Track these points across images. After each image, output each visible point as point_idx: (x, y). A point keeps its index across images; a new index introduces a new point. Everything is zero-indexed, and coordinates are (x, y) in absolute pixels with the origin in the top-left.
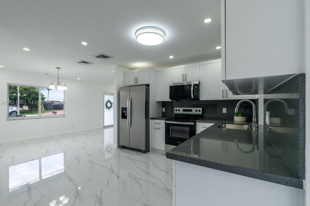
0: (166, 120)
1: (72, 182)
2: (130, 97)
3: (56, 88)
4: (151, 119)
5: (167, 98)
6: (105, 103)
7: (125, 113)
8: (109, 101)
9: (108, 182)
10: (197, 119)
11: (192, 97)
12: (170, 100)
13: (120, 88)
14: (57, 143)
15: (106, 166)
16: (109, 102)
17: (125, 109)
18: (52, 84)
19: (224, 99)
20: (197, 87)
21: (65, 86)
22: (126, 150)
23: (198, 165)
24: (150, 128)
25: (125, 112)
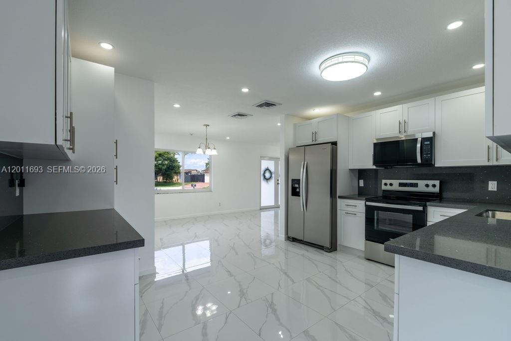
0: (367, 200)
1: (233, 277)
2: (306, 162)
3: (204, 153)
4: (340, 197)
5: (369, 164)
6: (262, 173)
7: (296, 188)
8: (267, 169)
9: (279, 285)
10: (429, 201)
11: (419, 161)
12: (374, 167)
13: (290, 149)
14: (204, 226)
15: (273, 264)
16: (268, 171)
17: (297, 181)
18: (199, 148)
19: (491, 164)
20: (429, 143)
21: (215, 149)
22: (300, 244)
23: (440, 264)
24: (339, 212)
25: (297, 186)
